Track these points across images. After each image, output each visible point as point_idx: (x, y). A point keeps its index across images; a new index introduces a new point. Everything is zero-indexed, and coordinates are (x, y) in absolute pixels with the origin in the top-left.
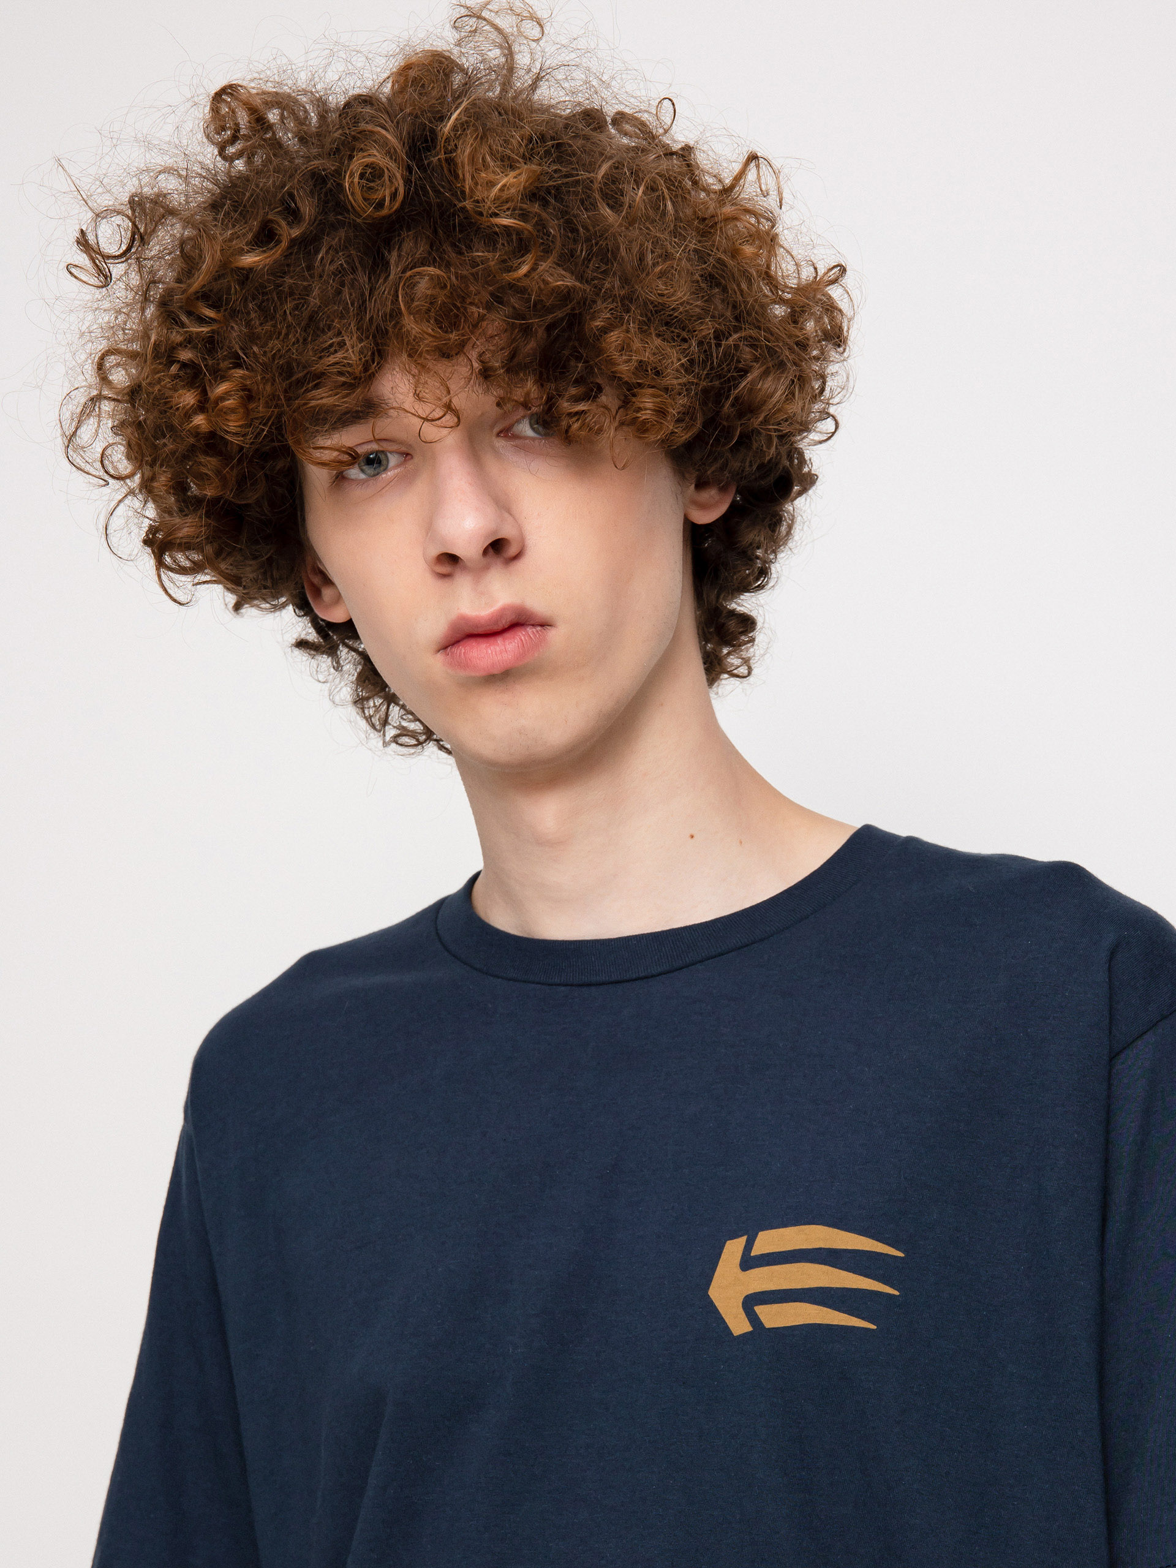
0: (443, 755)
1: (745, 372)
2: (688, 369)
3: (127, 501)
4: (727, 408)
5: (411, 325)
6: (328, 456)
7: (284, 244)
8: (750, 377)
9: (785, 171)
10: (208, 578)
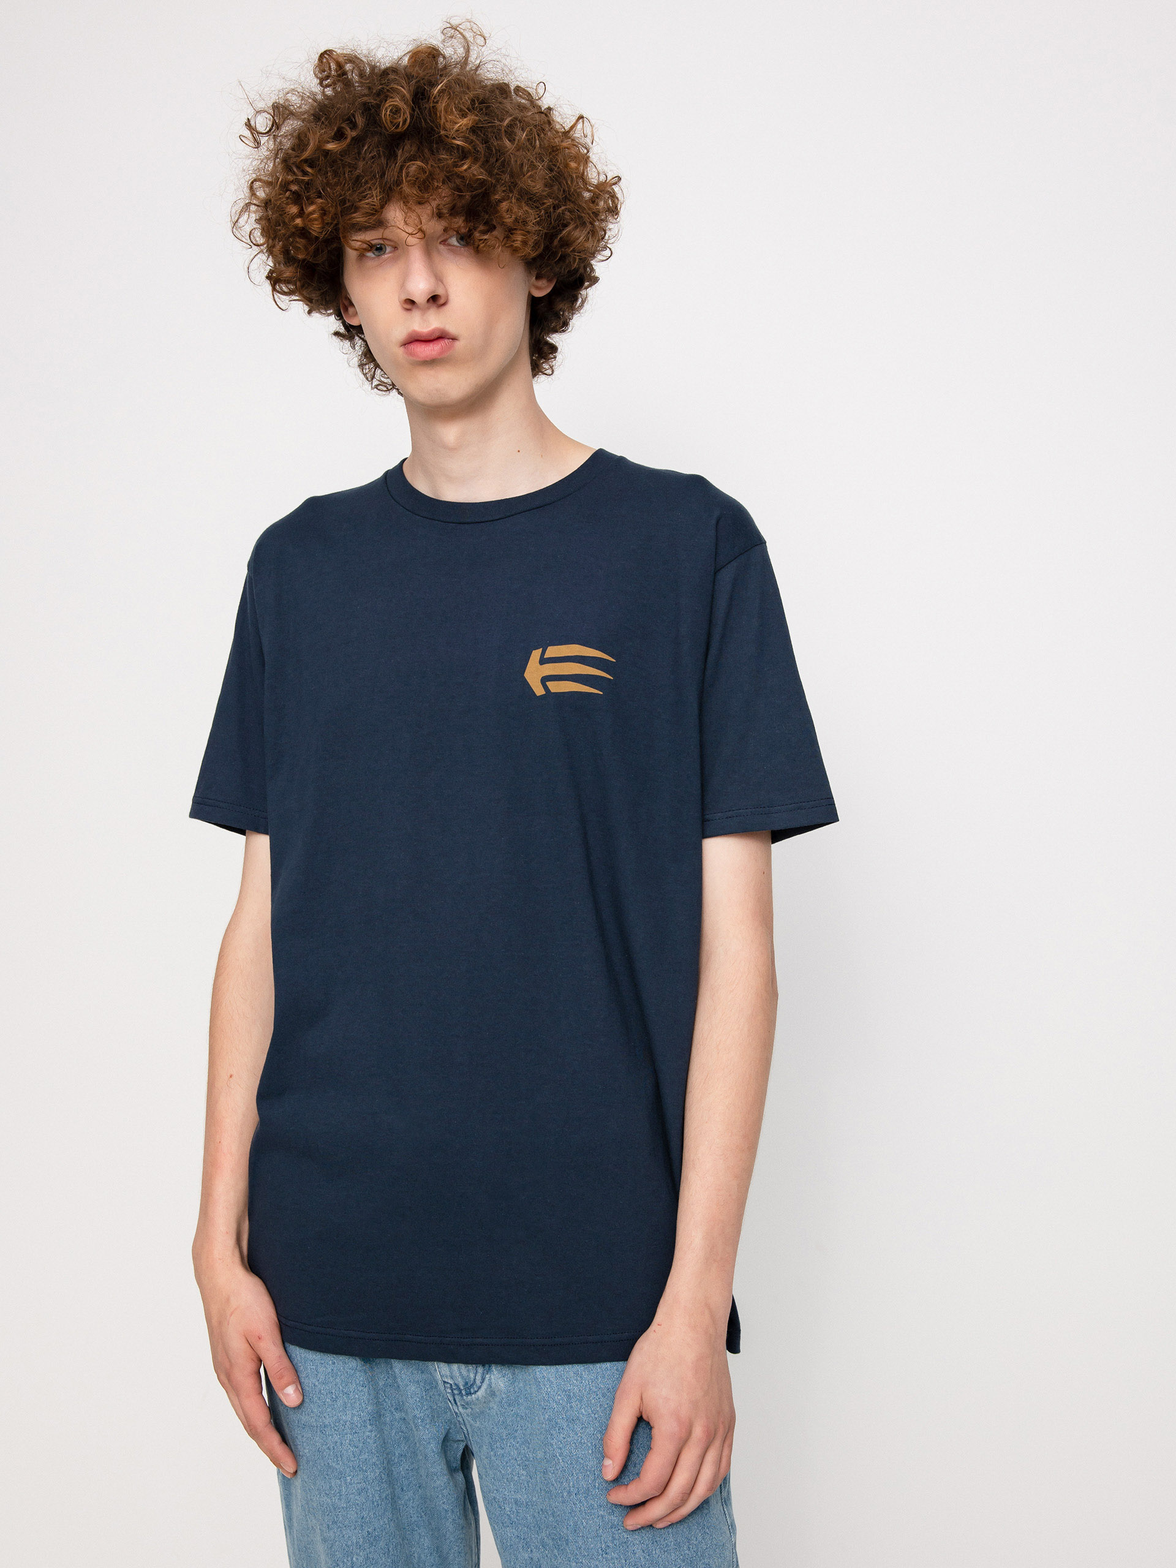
0: (400, 396)
1: (565, 226)
2: (538, 223)
3: (259, 256)
4: (556, 242)
5: (406, 188)
6: (357, 245)
7: (349, 140)
8: (568, 229)
9: (596, 126)
10: (297, 298)
